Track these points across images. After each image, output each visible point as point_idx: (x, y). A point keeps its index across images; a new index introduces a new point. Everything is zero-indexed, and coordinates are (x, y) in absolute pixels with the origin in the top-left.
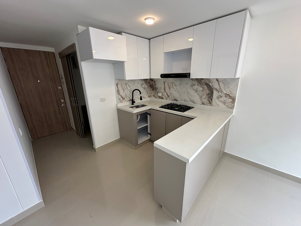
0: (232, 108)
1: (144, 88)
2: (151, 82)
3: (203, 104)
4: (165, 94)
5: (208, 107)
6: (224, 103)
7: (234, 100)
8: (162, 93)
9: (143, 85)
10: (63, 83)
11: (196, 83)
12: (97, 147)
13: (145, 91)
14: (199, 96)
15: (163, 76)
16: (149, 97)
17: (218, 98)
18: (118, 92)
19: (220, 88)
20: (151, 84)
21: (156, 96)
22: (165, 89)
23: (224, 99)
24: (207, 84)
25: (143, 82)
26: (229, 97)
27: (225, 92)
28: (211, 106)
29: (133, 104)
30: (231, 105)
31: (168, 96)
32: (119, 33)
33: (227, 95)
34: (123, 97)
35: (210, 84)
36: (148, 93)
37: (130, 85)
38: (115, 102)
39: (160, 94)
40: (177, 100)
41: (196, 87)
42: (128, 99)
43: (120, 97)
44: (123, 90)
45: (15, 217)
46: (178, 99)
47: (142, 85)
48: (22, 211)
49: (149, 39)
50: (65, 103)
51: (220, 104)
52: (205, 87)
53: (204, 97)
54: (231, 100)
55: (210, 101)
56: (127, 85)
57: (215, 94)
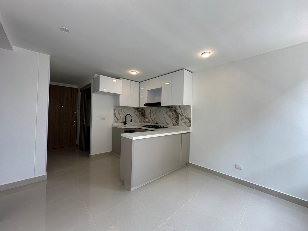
0: (190, 126)
1: (137, 115)
2: (142, 111)
3: (173, 125)
4: (151, 119)
5: (176, 127)
6: (185, 123)
7: (190, 120)
8: (149, 118)
9: (136, 113)
10: (79, 109)
11: (168, 110)
12: (92, 155)
13: (136, 117)
14: (171, 119)
15: (146, 105)
16: (140, 122)
17: (181, 120)
18: (115, 115)
19: (182, 113)
20: (142, 112)
21: (145, 121)
22: (150, 115)
23: (184, 120)
24: (175, 111)
25: (136, 110)
26: (187, 119)
27: (185, 116)
28: (178, 126)
29: (125, 125)
30: (189, 124)
31: (153, 121)
32: (119, 78)
33: (186, 118)
34: (118, 119)
35: (177, 111)
36: (139, 119)
37: (125, 111)
38: (112, 122)
39: (147, 120)
40: (157, 123)
41: (169, 113)
42: (122, 121)
43: (116, 118)
44: (119, 114)
45: (29, 179)
46: (159, 123)
47: (134, 112)
48: (33, 177)
49: (140, 82)
50: (76, 124)
51: (183, 124)
52: (174, 113)
53: (173, 120)
54: (188, 121)
55: (177, 122)
56: (123, 111)
57: (180, 117)
